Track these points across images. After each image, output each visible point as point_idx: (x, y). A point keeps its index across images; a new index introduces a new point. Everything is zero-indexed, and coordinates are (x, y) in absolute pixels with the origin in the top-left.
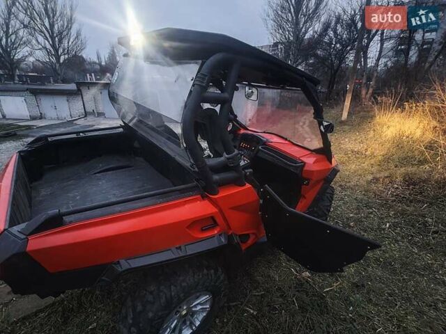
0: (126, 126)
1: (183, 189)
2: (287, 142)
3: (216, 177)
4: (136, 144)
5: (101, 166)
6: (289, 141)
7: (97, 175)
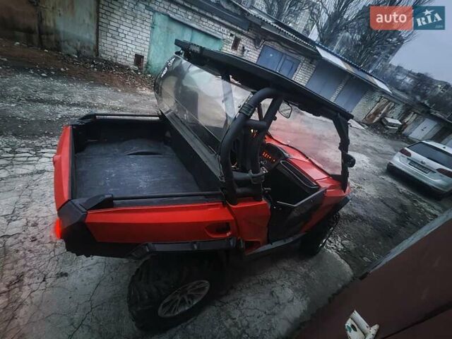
0: (162, 116)
1: (209, 195)
2: (307, 161)
3: (239, 190)
4: (168, 134)
5: (136, 149)
6: (310, 160)
7: (131, 156)
